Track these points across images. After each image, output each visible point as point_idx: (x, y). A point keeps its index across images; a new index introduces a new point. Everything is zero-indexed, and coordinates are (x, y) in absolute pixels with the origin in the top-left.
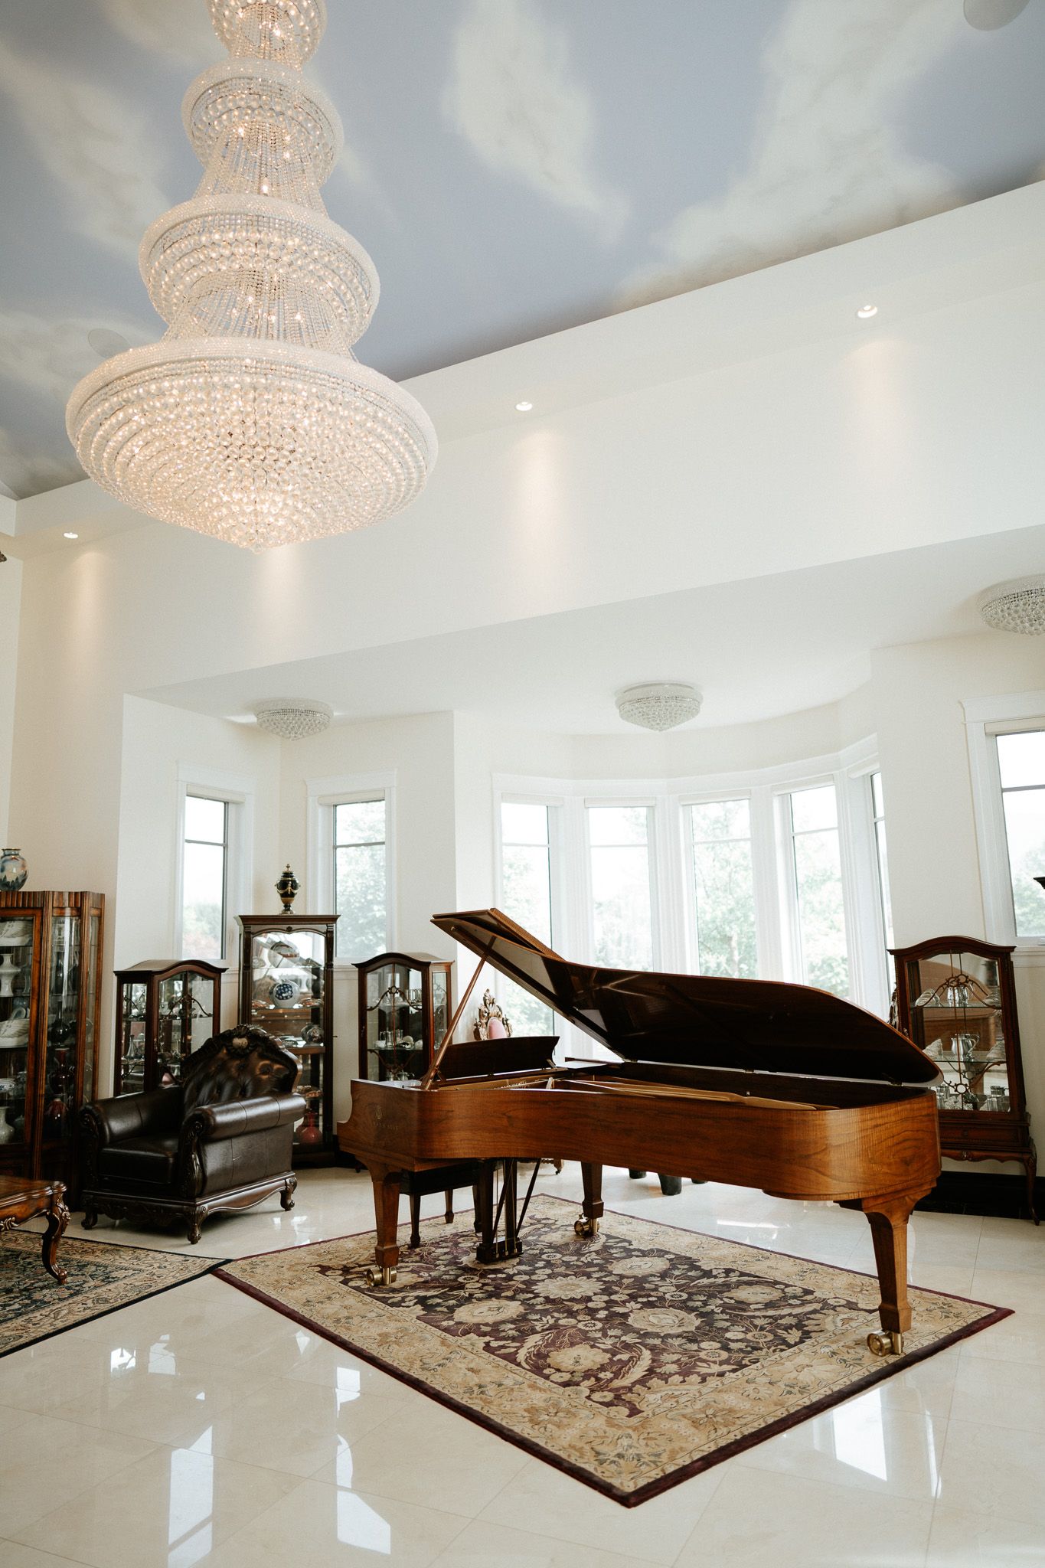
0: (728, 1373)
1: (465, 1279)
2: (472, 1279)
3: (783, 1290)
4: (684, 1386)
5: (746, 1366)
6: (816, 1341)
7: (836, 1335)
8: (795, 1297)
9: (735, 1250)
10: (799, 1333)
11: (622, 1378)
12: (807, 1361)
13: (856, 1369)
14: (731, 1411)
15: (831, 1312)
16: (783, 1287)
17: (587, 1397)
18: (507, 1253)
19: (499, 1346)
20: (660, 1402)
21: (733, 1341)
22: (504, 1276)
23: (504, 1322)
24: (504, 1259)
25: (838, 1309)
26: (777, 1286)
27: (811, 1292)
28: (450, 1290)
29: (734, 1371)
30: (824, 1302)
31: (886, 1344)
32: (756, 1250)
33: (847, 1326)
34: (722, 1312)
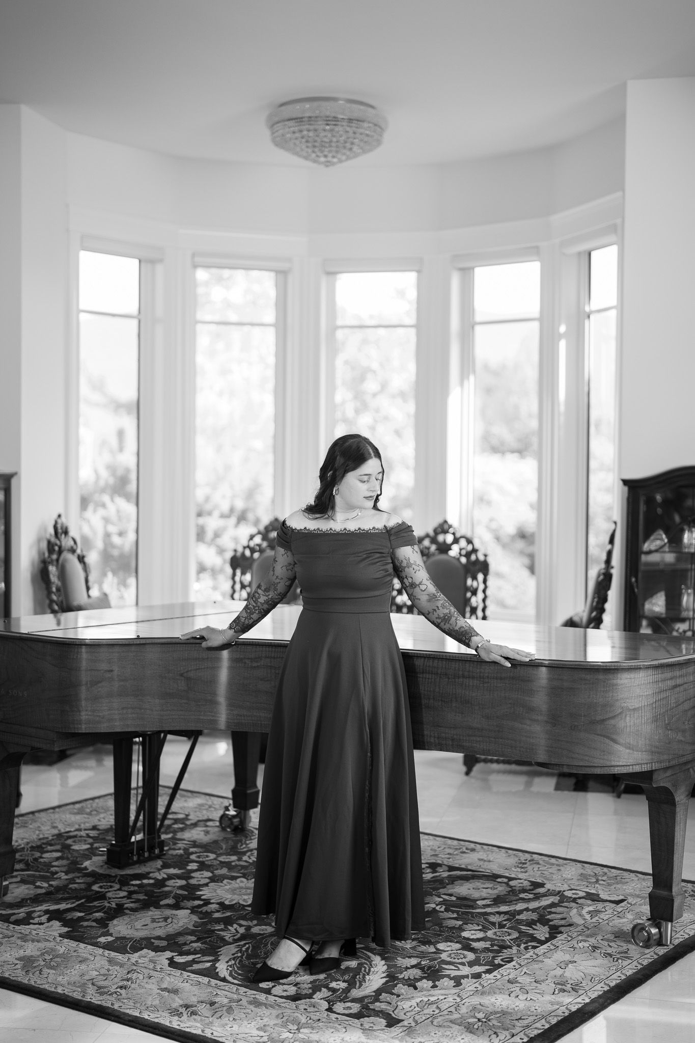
0: (483, 974)
1: (101, 887)
2: (111, 887)
3: (507, 884)
4: (436, 992)
5: (500, 966)
6: (570, 936)
7: (588, 929)
8: (524, 891)
9: (431, 843)
10: (546, 929)
11: (359, 988)
12: (567, 957)
13: (625, 963)
14: (504, 1013)
15: (573, 904)
16: (505, 880)
17: (326, 1010)
18: (146, 854)
19: (188, 961)
20: (417, 1009)
21: (473, 940)
22: (152, 881)
23: (180, 934)
24: (142, 861)
25: (579, 901)
26: (499, 880)
27: (542, 885)
28: (88, 901)
29: (489, 972)
30: (559, 893)
31: (655, 935)
32: (455, 842)
33: (597, 918)
34: (447, 910)
